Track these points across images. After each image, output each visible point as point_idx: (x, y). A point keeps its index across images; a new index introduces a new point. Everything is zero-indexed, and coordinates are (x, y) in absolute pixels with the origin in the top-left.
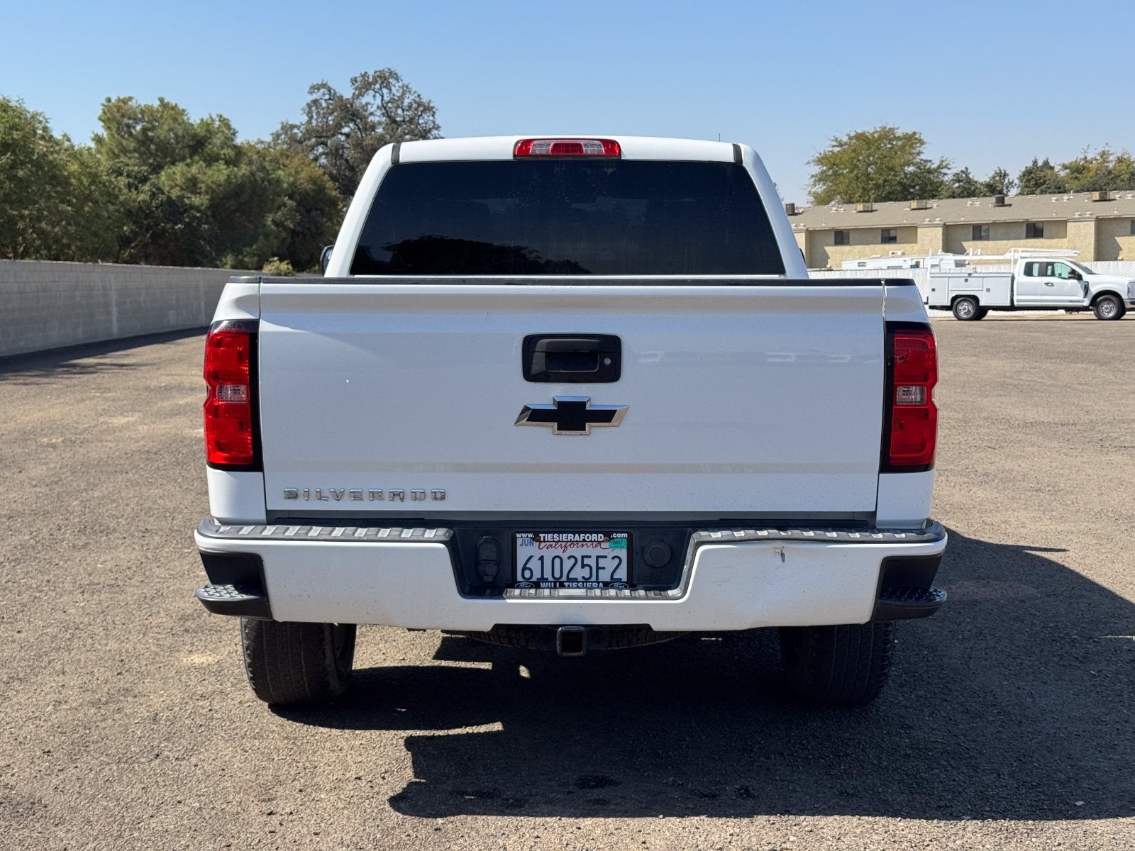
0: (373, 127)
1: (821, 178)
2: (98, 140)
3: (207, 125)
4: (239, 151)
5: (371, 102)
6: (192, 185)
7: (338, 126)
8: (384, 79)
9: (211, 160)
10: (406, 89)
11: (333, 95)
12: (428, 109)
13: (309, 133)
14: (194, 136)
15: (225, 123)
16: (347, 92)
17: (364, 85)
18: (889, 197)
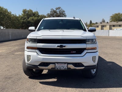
0: (58, 14)
1: (111, 19)
2: (22, 14)
3: (35, 12)
4: (39, 16)
5: (58, 11)
6: (33, 19)
7: (54, 14)
8: (59, 8)
9: (35, 17)
10: (62, 9)
11: (53, 10)
12: (64, 11)
13: (51, 14)
14: (33, 13)
15: (37, 12)
16: (55, 10)
17: (57, 9)
18: (119, 21)
